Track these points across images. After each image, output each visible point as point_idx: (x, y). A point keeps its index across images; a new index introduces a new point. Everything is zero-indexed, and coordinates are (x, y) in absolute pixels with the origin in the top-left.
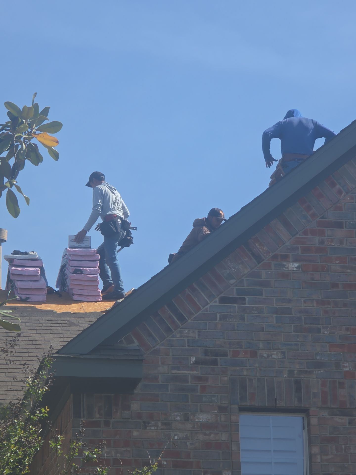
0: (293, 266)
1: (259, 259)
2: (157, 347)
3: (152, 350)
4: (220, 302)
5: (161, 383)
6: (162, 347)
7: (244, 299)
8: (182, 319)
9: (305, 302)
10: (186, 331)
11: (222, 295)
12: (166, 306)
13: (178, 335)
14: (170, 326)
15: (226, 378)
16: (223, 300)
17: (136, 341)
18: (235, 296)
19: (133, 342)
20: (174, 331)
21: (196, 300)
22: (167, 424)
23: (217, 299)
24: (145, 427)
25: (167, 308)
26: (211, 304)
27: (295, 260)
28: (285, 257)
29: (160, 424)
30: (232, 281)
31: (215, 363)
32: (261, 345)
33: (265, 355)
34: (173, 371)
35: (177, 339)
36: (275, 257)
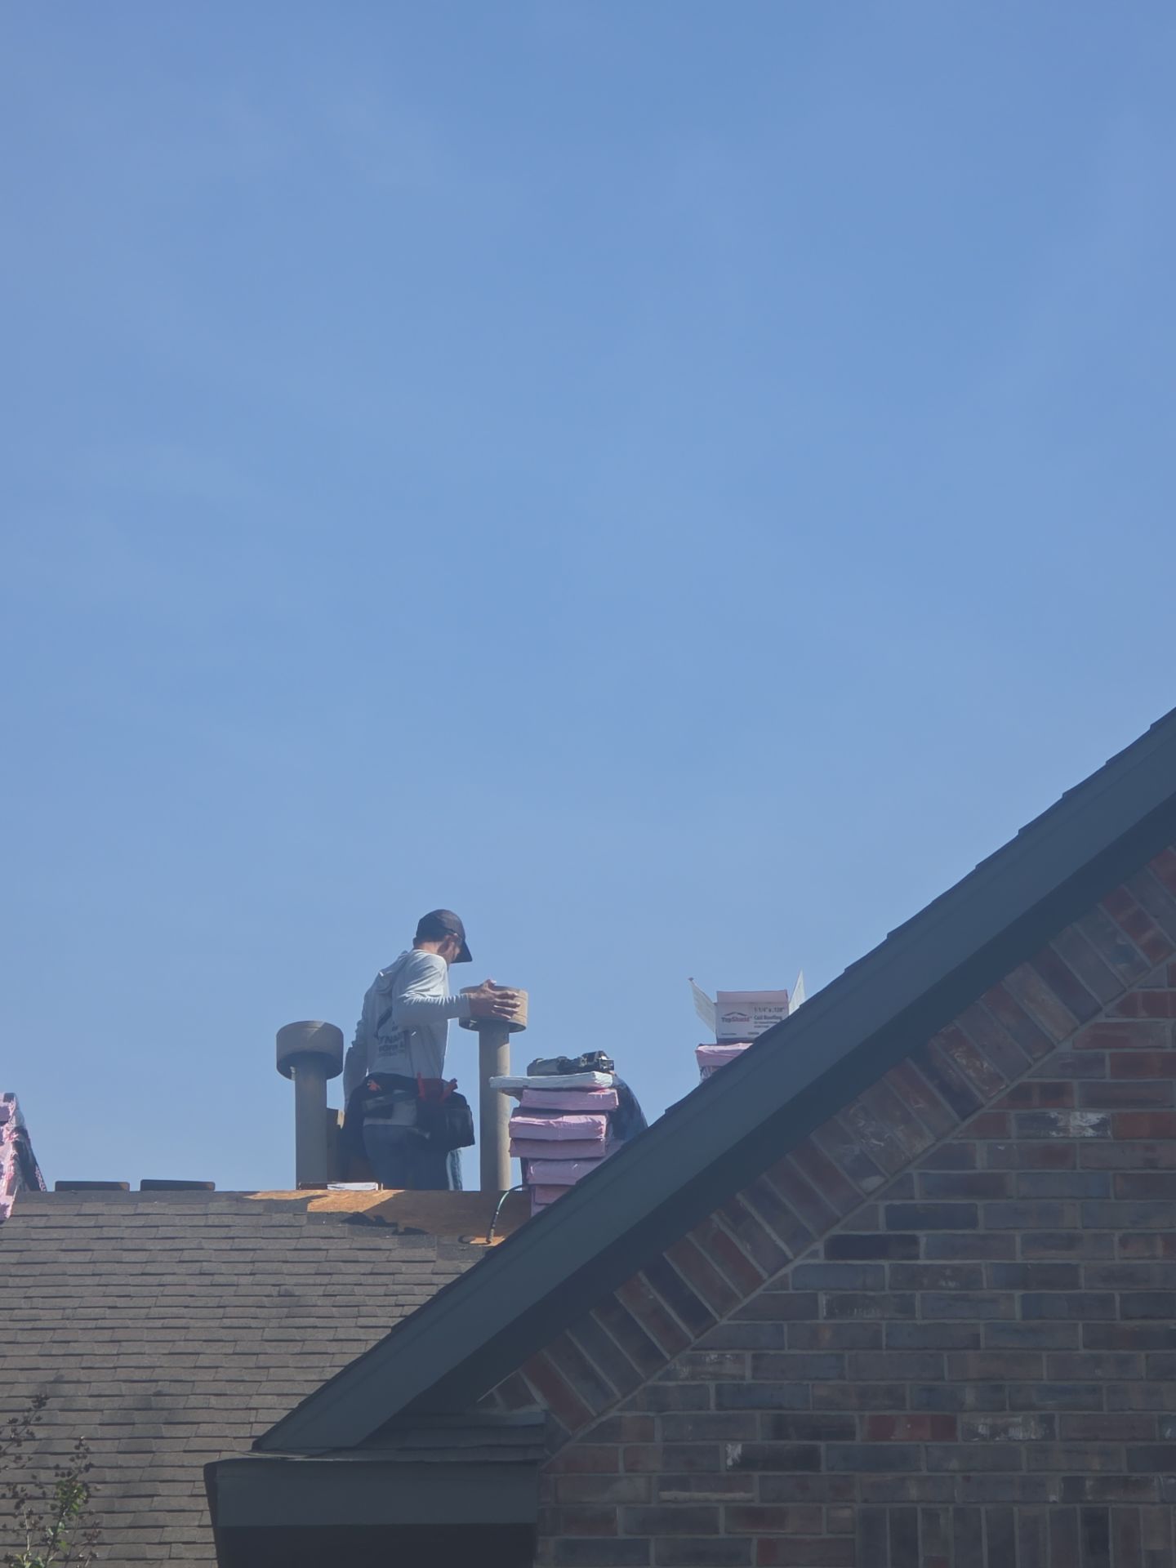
0: (1083, 1121)
1: (963, 1102)
2: (613, 1413)
3: (594, 1426)
4: (829, 1256)
5: (622, 1536)
6: (628, 1414)
7: (914, 1241)
8: (697, 1315)
9: (1124, 1242)
10: (713, 1356)
11: (837, 1231)
12: (641, 1274)
13: (685, 1371)
14: (654, 1340)
15: (846, 1513)
16: (840, 1248)
17: (537, 1395)
18: (882, 1231)
19: (530, 1400)
20: (668, 1357)
21: (745, 1249)
23: (819, 1246)
25: (644, 1280)
26: (798, 1262)
27: (1092, 1103)
28: (1055, 1094)
30: (873, 1182)
31: (809, 1460)
32: (970, 1397)
33: (982, 1430)
34: (666, 1495)
35: (680, 1383)
36: (1021, 1095)
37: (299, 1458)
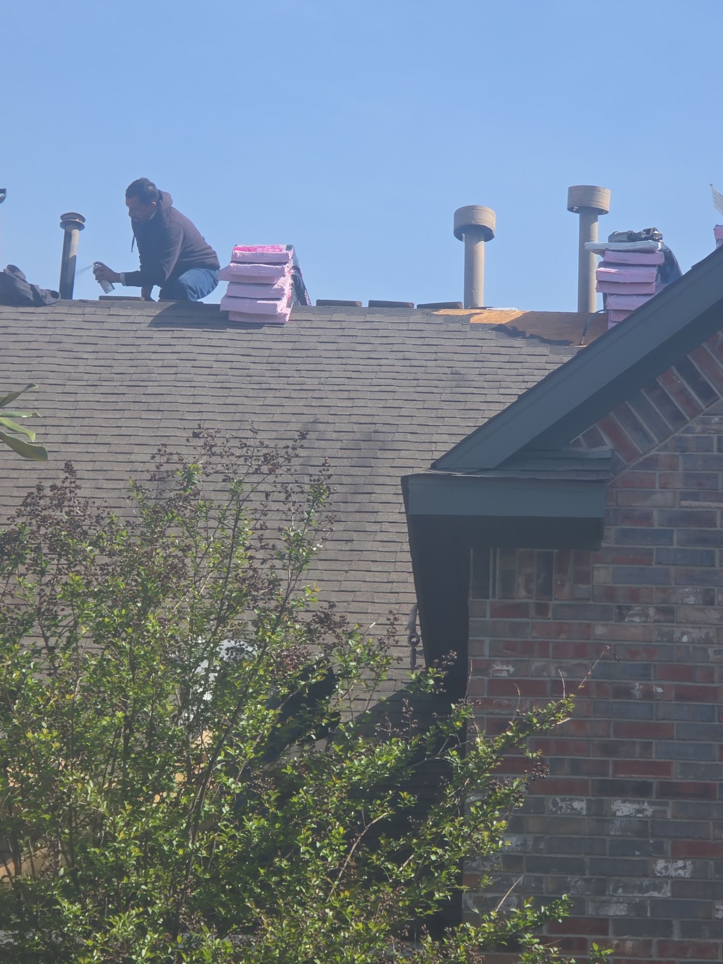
2: (653, 453)
3: (641, 459)
5: (656, 527)
6: (662, 453)
8: (707, 394)
10: (716, 419)
12: (673, 368)
13: (699, 428)
14: (680, 408)
17: (607, 440)
19: (602, 443)
20: (688, 419)
22: (667, 612)
24: (621, 617)
25: (675, 372)
29: (651, 611)
34: (684, 503)
35: (695, 435)
37: (459, 474)
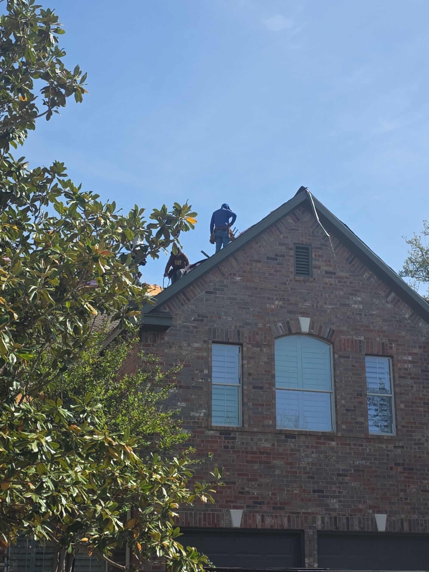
0: (238, 279)
1: (223, 274)
2: (177, 312)
3: (175, 313)
4: (206, 293)
5: (178, 328)
6: (179, 312)
7: (216, 292)
8: (188, 300)
9: (243, 295)
10: (190, 305)
11: (207, 290)
13: (187, 307)
14: (183, 302)
15: (207, 328)
16: (207, 292)
17: (167, 308)
18: (212, 291)
19: (166, 309)
20: (184, 305)
21: (195, 291)
22: (180, 347)
23: (204, 292)
24: (171, 348)
25: (182, 295)
26: (202, 294)
27: (239, 276)
28: (235, 275)
29: (177, 347)
30: (211, 284)
31: (202, 320)
32: (223, 314)
33: (224, 318)
34: (184, 323)
35: (186, 309)
36: (230, 274)
